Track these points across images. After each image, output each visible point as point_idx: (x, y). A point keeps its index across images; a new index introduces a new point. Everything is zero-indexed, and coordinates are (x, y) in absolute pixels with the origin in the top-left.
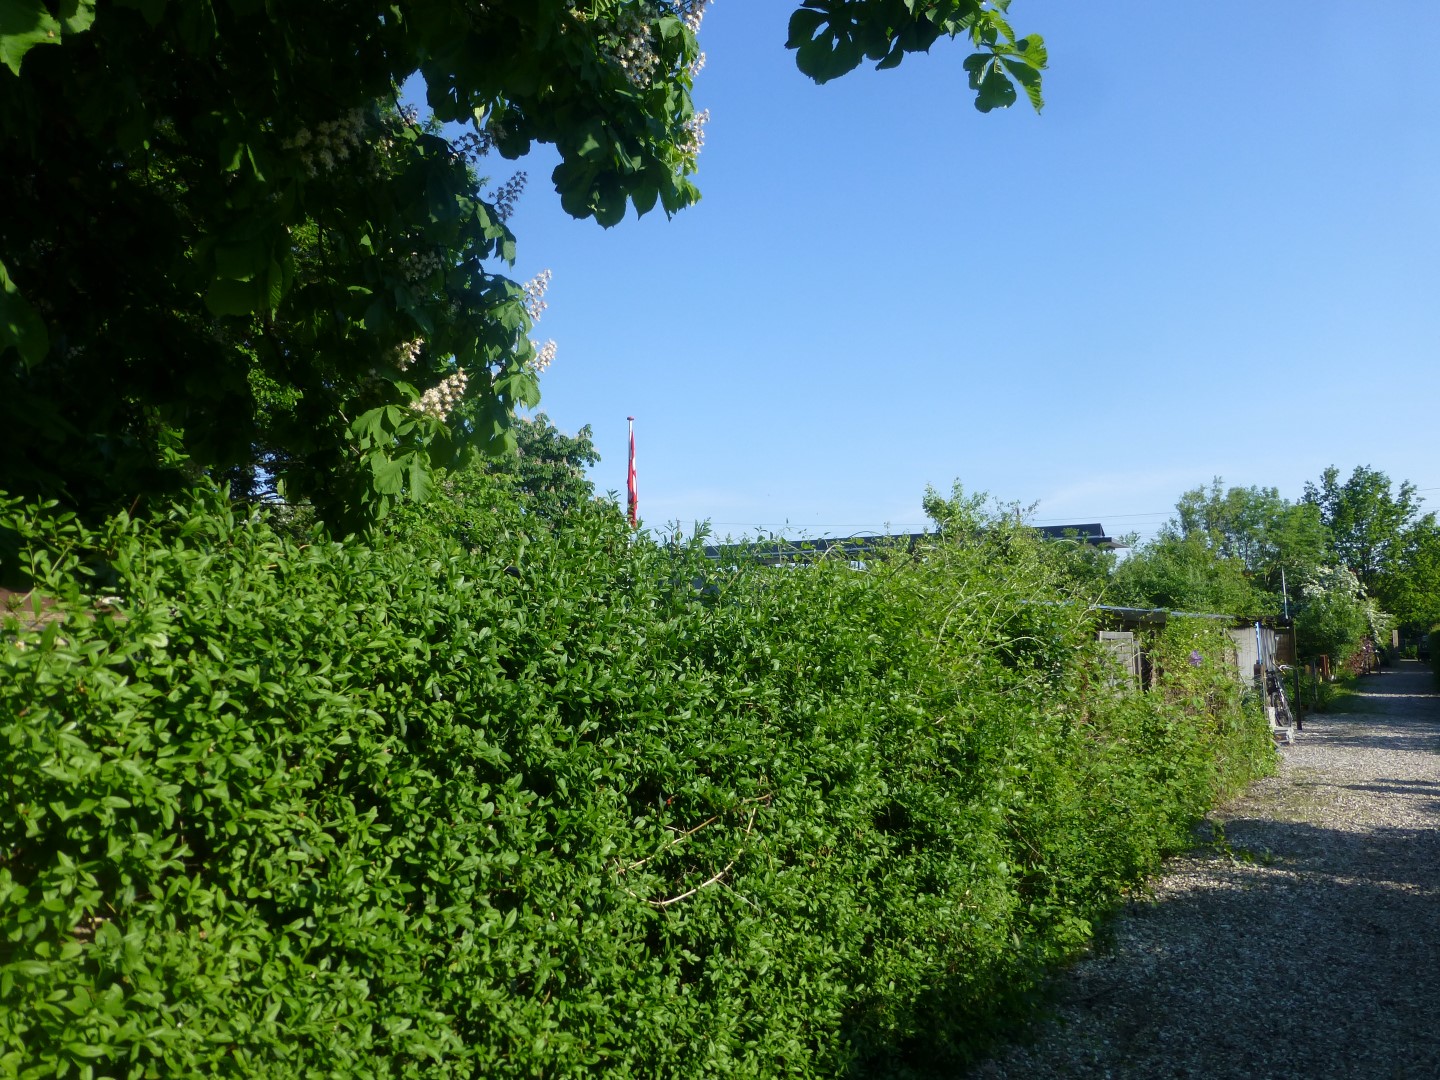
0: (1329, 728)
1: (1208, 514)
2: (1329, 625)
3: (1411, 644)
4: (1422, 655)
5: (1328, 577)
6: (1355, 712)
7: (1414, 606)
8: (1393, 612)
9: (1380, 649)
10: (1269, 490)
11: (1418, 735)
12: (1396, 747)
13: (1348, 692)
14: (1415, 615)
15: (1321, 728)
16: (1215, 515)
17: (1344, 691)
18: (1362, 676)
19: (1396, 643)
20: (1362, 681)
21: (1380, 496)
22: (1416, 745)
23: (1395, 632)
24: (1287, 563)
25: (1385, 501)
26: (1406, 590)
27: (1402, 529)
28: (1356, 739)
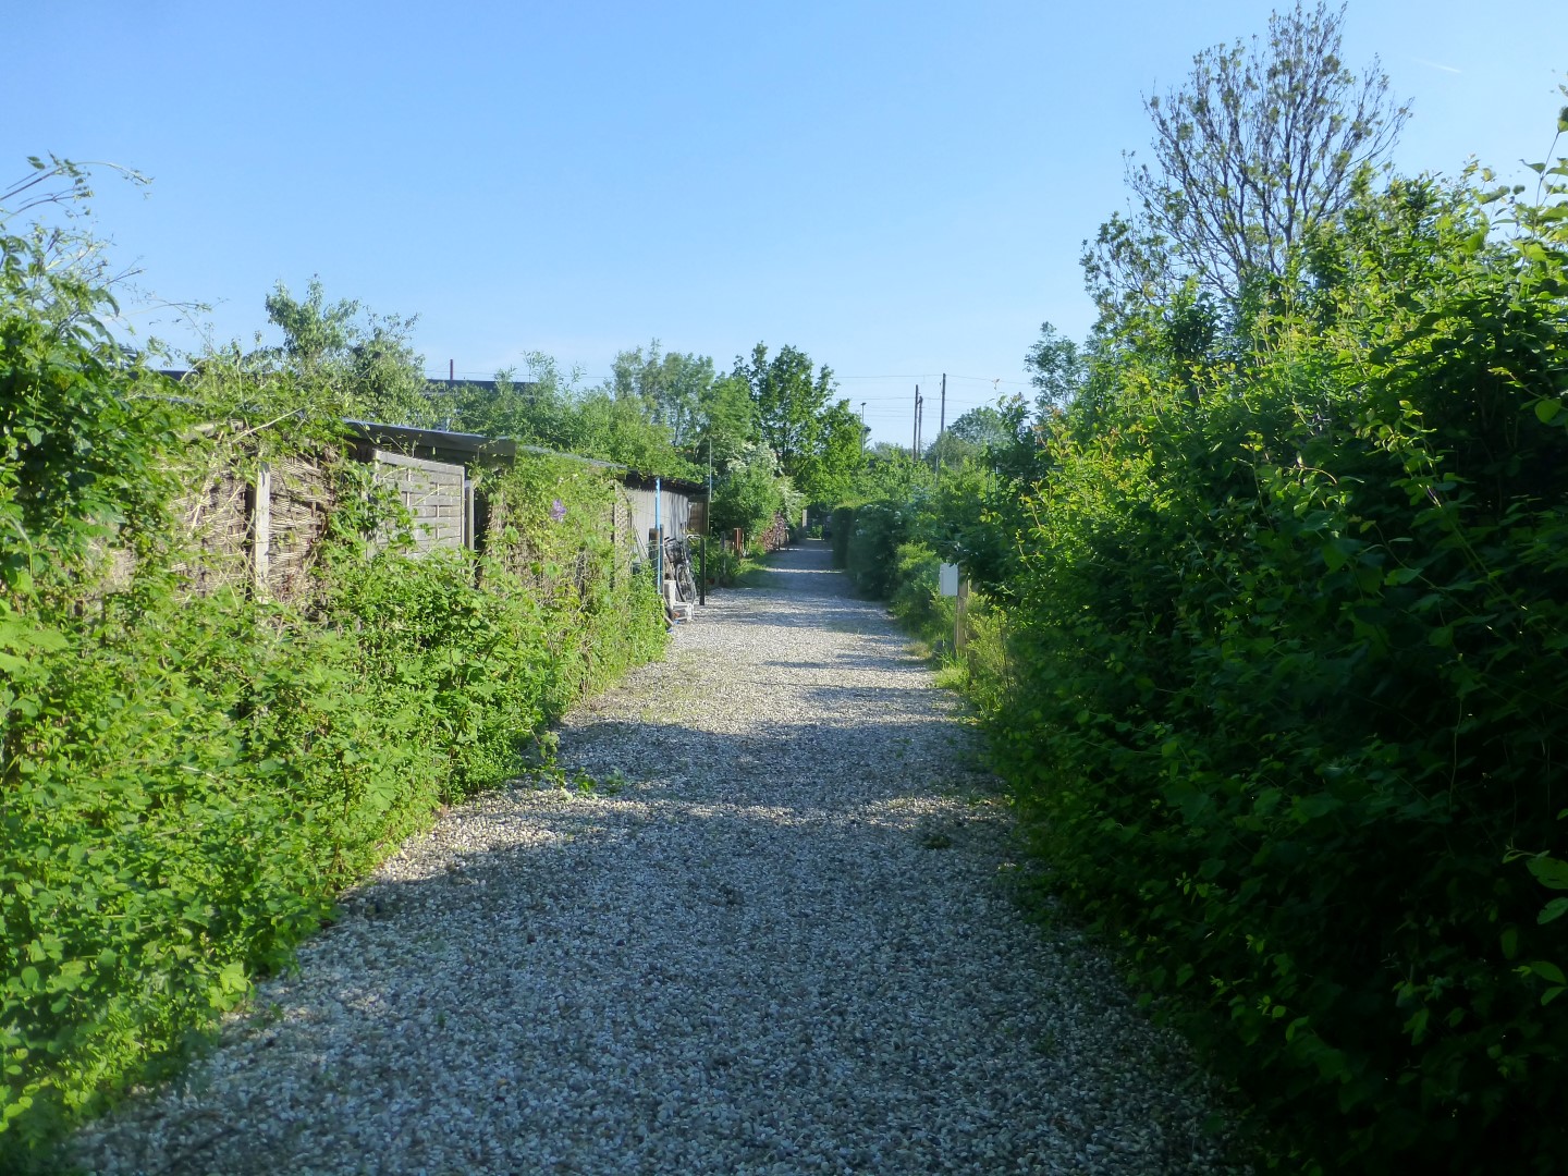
0: (731, 604)
1: (644, 377)
2: (746, 500)
3: (817, 524)
4: (826, 535)
5: (751, 454)
6: (760, 586)
7: (822, 487)
8: (804, 492)
9: (790, 526)
10: (705, 359)
11: (813, 611)
12: (791, 624)
13: (756, 566)
14: (822, 497)
15: (723, 603)
16: (650, 379)
17: (753, 566)
18: (772, 552)
19: (804, 524)
20: (772, 557)
21: (803, 377)
22: (811, 621)
23: (805, 511)
24: (715, 436)
25: (807, 383)
26: (817, 471)
27: (821, 411)
28: (755, 615)
